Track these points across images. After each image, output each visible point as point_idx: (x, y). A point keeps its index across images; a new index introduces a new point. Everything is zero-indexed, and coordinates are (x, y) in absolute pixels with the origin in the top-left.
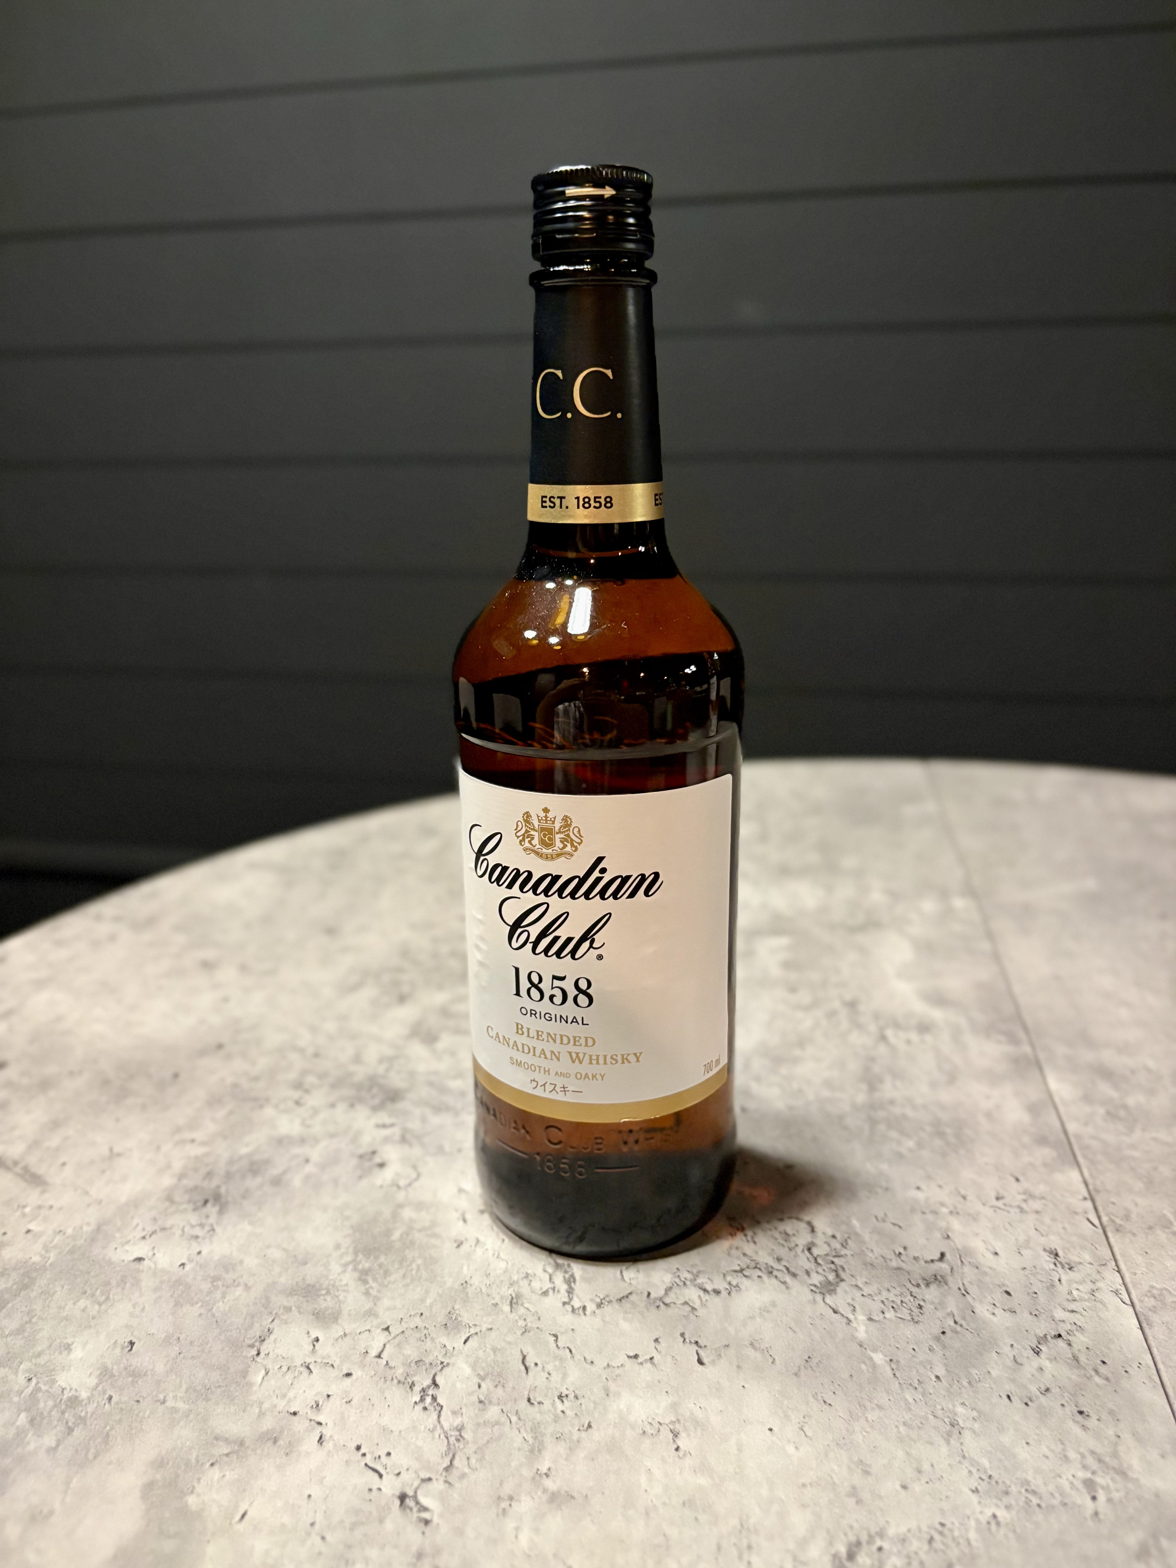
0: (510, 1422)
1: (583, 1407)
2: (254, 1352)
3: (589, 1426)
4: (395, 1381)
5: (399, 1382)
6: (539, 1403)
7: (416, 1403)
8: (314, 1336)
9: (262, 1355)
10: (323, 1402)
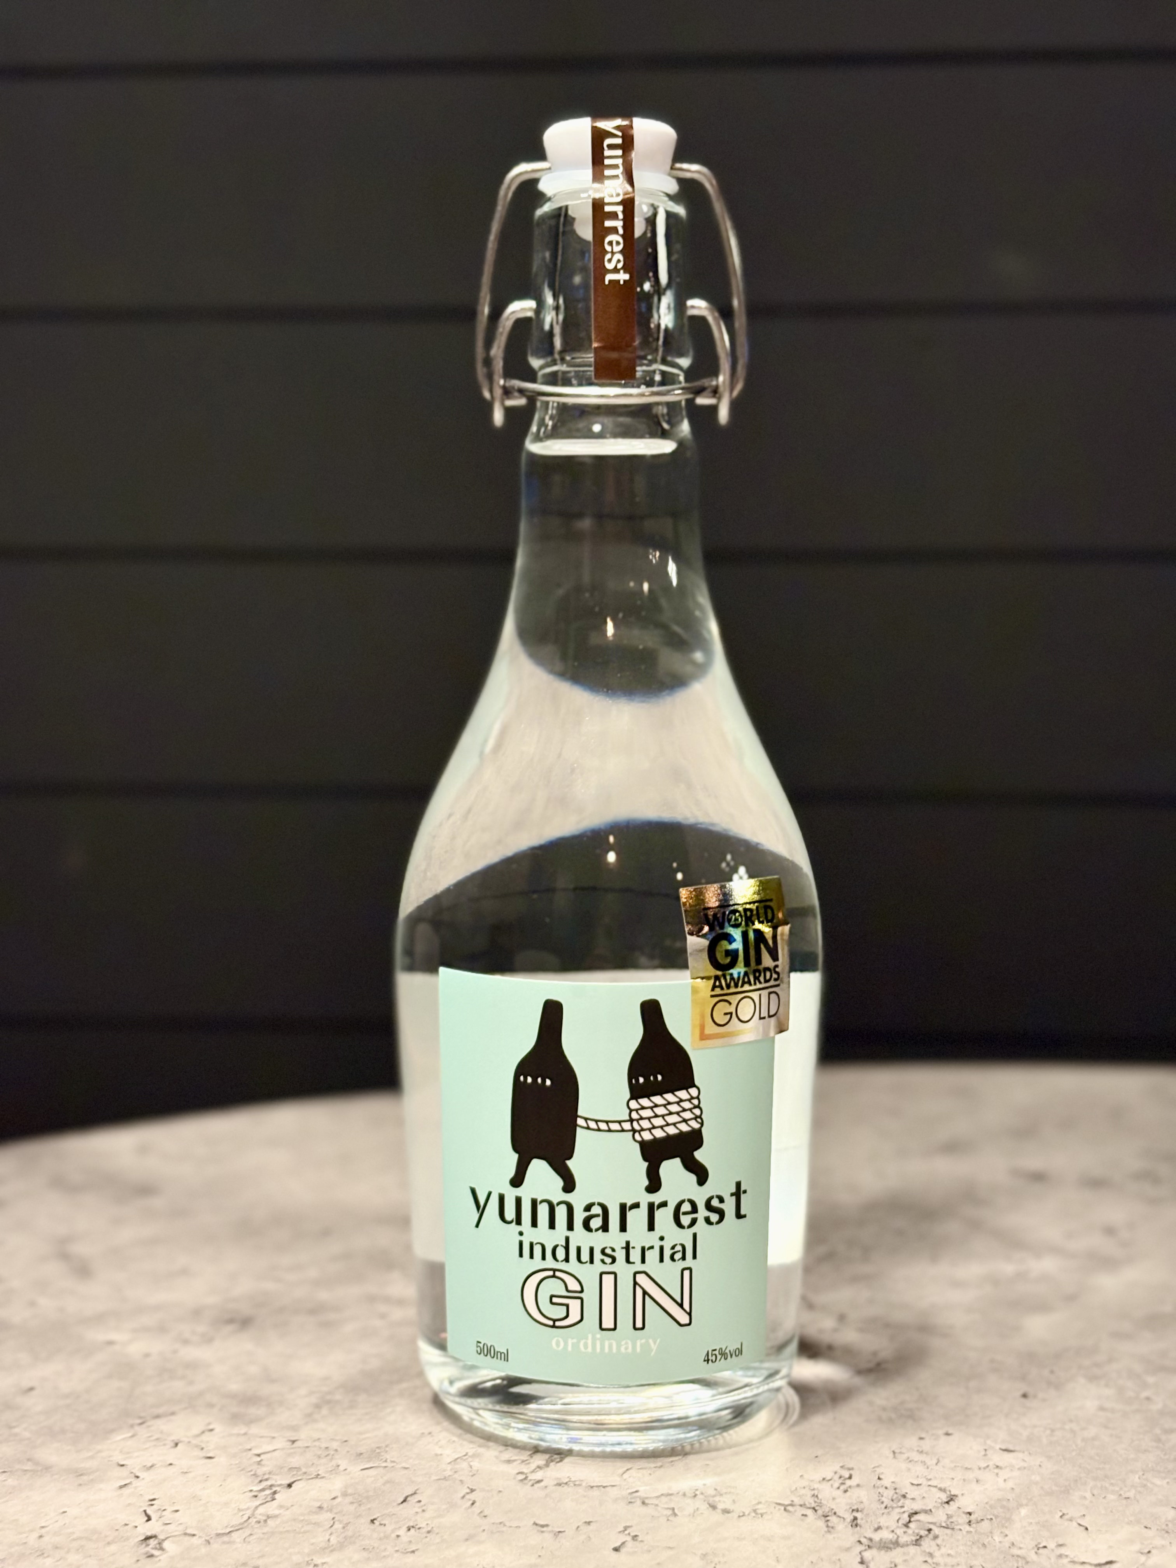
0: (332, 1526)
1: (427, 1539)
2: (139, 1421)
3: (413, 1552)
4: (252, 1473)
5: (254, 1475)
6: (381, 1524)
7: (251, 1491)
8: (211, 1427)
9: (144, 1426)
10: (161, 1466)
